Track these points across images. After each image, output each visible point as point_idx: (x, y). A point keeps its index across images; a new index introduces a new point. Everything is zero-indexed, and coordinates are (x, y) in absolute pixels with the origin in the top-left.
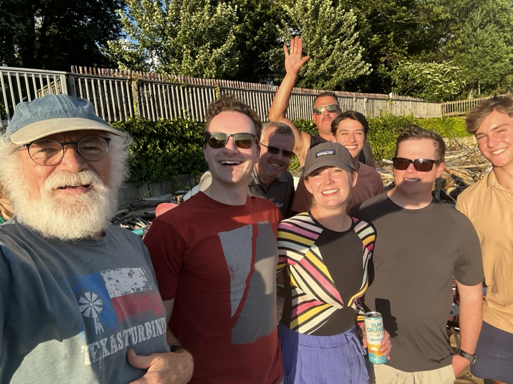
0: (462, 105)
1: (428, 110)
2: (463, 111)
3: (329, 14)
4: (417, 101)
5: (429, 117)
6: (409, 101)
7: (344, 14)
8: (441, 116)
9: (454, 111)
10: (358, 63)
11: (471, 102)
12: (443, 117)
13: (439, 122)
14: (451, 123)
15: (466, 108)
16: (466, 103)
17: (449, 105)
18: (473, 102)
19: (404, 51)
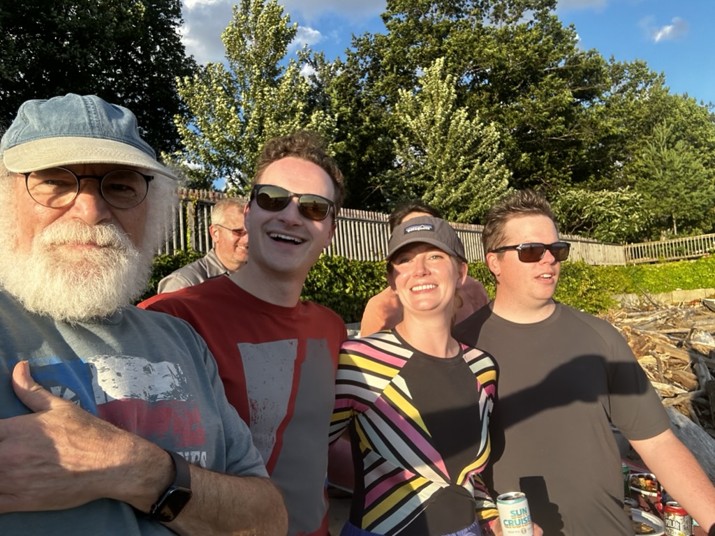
0: (653, 249)
1: (604, 254)
2: (656, 257)
3: (463, 128)
4: (588, 242)
5: (607, 264)
6: (577, 241)
7: (482, 128)
8: (624, 264)
9: (642, 257)
10: (503, 191)
11: (665, 245)
12: (627, 265)
13: (622, 271)
14: (639, 272)
15: (659, 252)
16: (658, 245)
17: (634, 248)
18: (668, 244)
19: (567, 176)
